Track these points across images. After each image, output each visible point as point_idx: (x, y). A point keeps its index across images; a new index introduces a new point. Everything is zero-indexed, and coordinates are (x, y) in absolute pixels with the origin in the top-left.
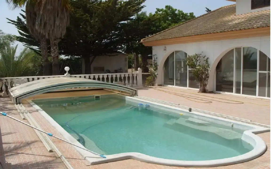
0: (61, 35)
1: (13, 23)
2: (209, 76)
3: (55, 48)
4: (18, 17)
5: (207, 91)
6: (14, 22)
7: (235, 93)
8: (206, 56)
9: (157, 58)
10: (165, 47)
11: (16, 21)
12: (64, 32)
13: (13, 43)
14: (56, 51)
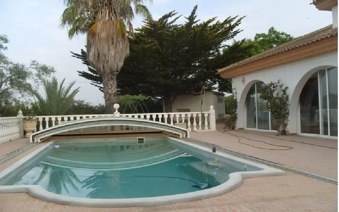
0: (118, 67)
1: (77, 56)
2: (289, 112)
3: (112, 83)
4: (82, 50)
5: (287, 133)
6: (79, 55)
7: (322, 134)
8: (283, 85)
9: (236, 93)
10: (244, 78)
11: (81, 54)
12: (121, 64)
13: (49, 75)
14: (113, 87)
